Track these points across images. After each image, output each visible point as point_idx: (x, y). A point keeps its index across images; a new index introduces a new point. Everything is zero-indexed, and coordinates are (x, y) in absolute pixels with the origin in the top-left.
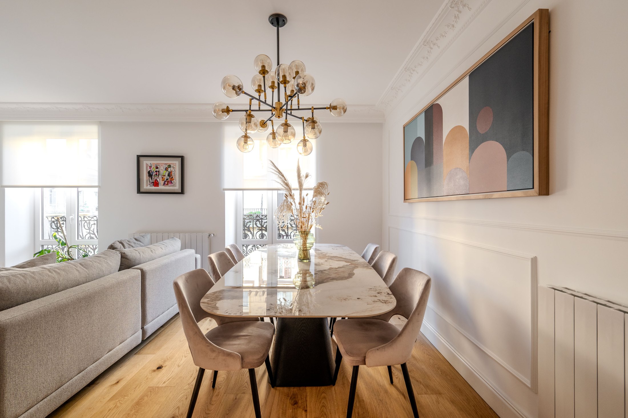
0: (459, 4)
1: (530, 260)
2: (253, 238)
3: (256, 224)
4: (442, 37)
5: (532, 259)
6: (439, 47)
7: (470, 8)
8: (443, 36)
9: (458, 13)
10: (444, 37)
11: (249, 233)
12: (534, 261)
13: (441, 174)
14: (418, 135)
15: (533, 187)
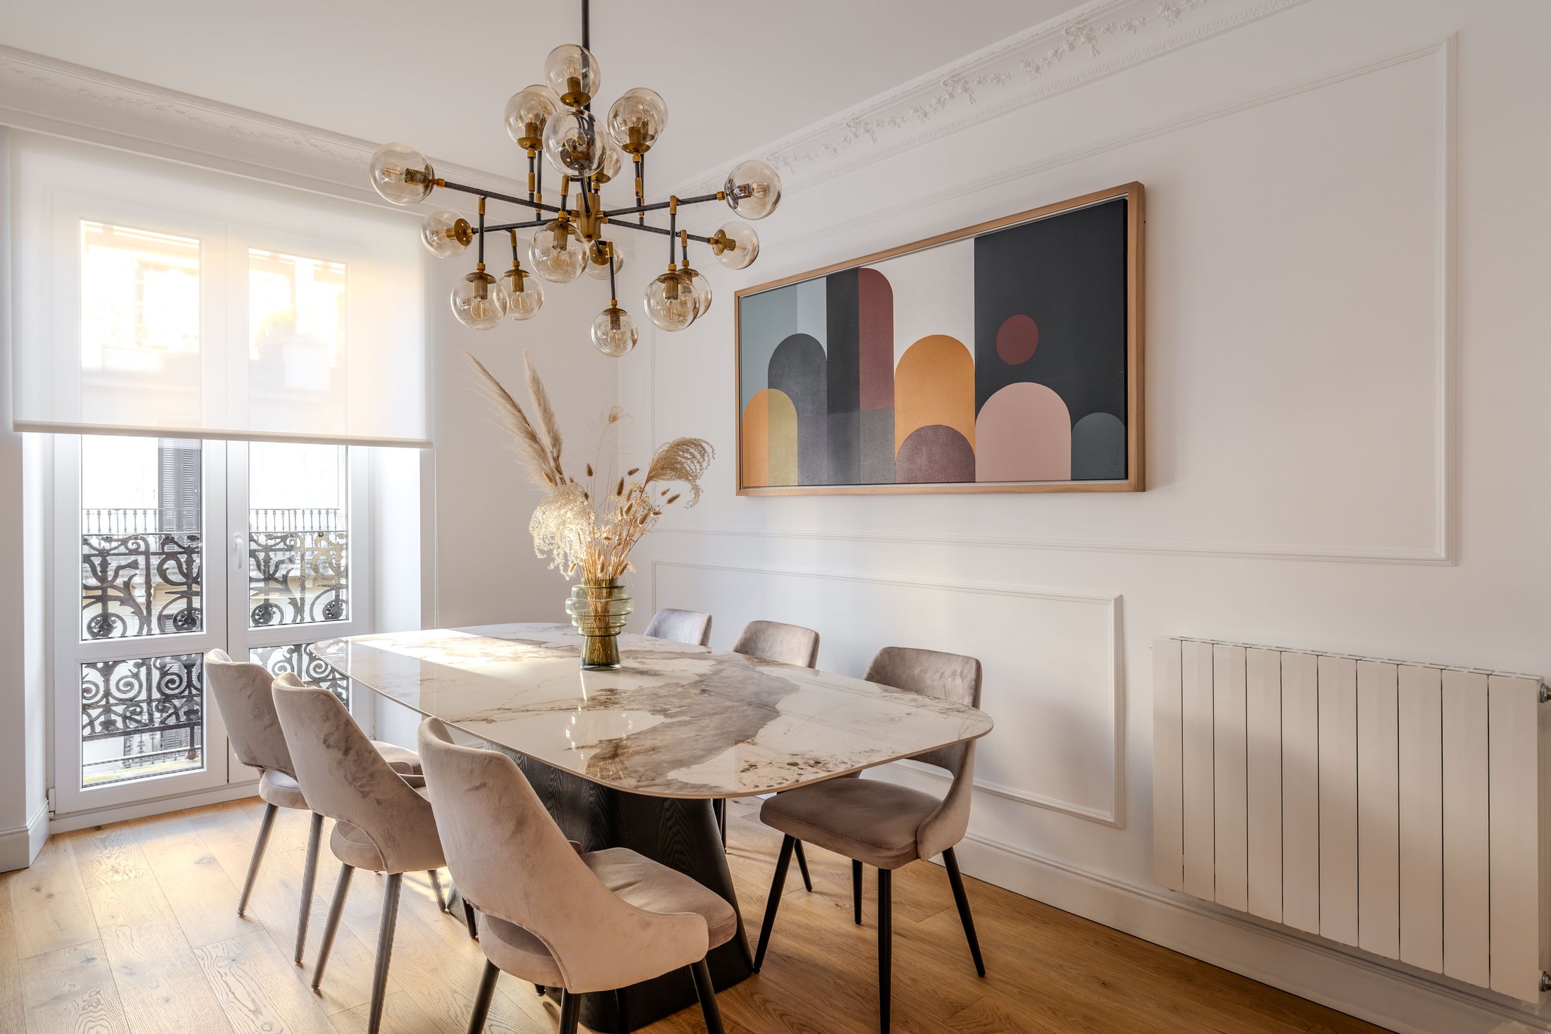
0: (960, 84)
1: (1113, 602)
2: (145, 632)
3: (162, 573)
4: (891, 124)
5: (1116, 599)
6: (875, 140)
7: (974, 100)
8: (895, 124)
9: (947, 97)
10: (897, 126)
11: (125, 612)
12: (1119, 603)
13: (888, 433)
14: (801, 330)
15: (1126, 477)
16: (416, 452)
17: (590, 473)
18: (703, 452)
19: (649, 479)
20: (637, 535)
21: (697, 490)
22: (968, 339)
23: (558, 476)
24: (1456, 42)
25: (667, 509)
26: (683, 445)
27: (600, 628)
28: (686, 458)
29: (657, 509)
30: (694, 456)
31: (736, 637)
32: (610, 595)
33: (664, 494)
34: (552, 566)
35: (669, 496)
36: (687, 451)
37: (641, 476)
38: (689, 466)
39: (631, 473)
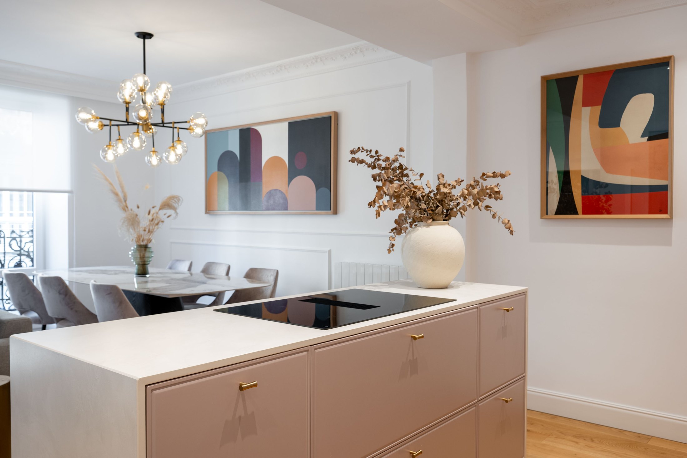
1: (328, 252)
12: (330, 252)
13: (260, 191)
14: (230, 149)
15: (330, 210)
16: (66, 195)
17: (138, 207)
18: (179, 200)
19: (160, 209)
20: (155, 229)
21: (177, 214)
22: (286, 158)
23: (126, 209)
24: (409, 83)
25: (167, 221)
26: (173, 198)
27: (142, 262)
28: (173, 202)
29: (163, 220)
30: (176, 202)
31: (201, 267)
32: (145, 250)
33: (165, 214)
34: (125, 240)
35: (167, 215)
36: (174, 200)
37: (157, 209)
38: (175, 205)
39: (153, 207)
